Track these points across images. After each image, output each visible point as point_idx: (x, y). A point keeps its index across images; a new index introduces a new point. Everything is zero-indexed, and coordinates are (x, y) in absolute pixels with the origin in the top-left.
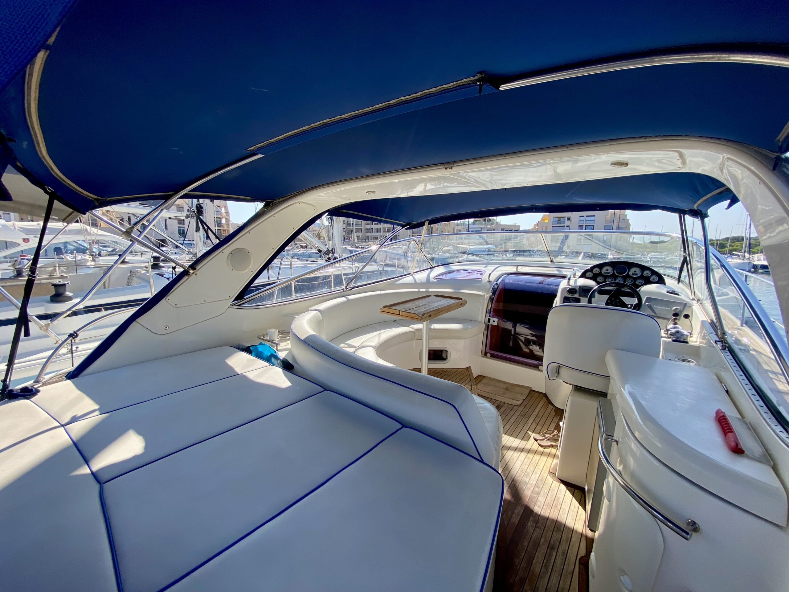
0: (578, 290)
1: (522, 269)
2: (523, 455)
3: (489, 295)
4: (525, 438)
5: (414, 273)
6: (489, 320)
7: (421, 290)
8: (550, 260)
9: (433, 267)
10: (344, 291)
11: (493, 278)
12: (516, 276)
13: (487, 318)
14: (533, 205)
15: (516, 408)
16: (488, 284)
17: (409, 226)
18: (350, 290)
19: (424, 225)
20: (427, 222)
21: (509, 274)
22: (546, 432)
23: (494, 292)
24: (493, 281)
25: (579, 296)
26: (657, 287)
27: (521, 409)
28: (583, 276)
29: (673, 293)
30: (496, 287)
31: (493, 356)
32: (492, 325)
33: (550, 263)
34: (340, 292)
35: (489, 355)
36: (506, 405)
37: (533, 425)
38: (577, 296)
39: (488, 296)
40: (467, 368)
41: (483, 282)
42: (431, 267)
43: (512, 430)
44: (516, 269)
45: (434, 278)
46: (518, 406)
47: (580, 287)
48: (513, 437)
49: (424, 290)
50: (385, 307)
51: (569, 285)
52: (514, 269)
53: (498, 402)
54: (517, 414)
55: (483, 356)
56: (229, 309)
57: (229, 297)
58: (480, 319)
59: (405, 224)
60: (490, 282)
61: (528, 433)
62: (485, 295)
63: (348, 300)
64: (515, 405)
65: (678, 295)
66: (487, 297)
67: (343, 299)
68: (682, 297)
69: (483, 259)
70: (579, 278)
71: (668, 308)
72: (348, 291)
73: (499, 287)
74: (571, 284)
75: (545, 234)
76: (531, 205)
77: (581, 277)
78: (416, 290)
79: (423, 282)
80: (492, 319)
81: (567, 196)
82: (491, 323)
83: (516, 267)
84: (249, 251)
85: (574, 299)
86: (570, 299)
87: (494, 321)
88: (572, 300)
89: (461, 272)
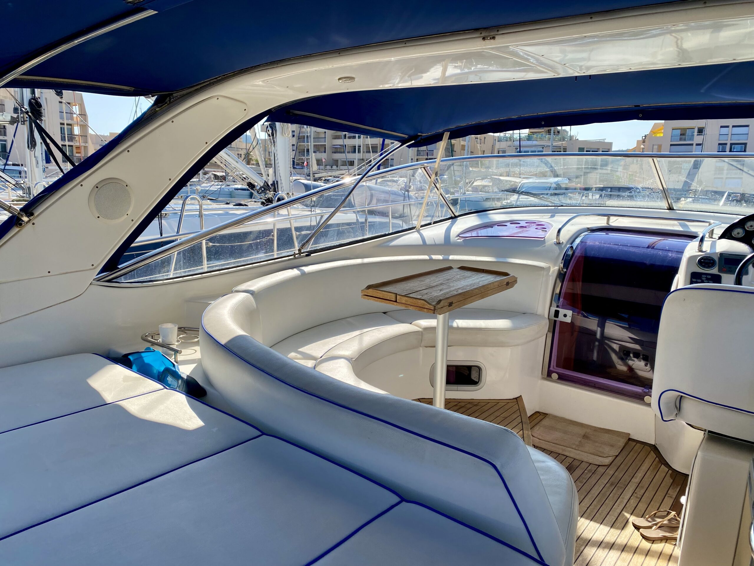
0: (716, 259)
1: (616, 222)
2: (614, 554)
3: (557, 268)
4: (618, 524)
5: (422, 226)
6: (557, 313)
7: (434, 257)
8: (667, 205)
9: (456, 217)
10: (295, 258)
11: (565, 236)
12: (607, 234)
13: (554, 309)
14: (639, 106)
15: (601, 470)
16: (556, 248)
17: (413, 142)
18: (307, 256)
19: (441, 140)
20: (447, 135)
21: (593, 230)
22: (655, 514)
23: (567, 260)
24: (565, 242)
25: (719, 271)
27: (611, 472)
28: (727, 234)
30: (570, 253)
31: (562, 378)
32: (562, 323)
33: (667, 211)
34: (289, 260)
35: (555, 376)
36: (584, 465)
37: (632, 501)
38: (715, 271)
39: (555, 269)
40: (516, 398)
41: (546, 244)
42: (453, 215)
43: (594, 509)
44: (605, 221)
45: (458, 236)
46: (606, 468)
47: (721, 254)
48: (595, 521)
49: (440, 257)
50: (369, 287)
51: (701, 251)
52: (602, 222)
53: (571, 460)
54: (604, 481)
55: (544, 378)
56: (91, 286)
57: (93, 265)
58: (540, 311)
59: (406, 136)
60: (558, 243)
61: (624, 515)
62: (549, 268)
63: (304, 274)
64: (599, 466)
66: (554, 271)
67: (294, 272)
69: (546, 203)
70: (720, 238)
72: (303, 257)
73: (576, 254)
74: (704, 250)
75: (658, 159)
76: (635, 106)
77: (722, 236)
78: (426, 257)
79: (437, 242)
80: (562, 311)
81: (702, 91)
82: (561, 318)
83: (606, 218)
84: (128, 184)
85: (709, 277)
86: (703, 276)
87: (565, 316)
88: (706, 278)
89: (506, 226)
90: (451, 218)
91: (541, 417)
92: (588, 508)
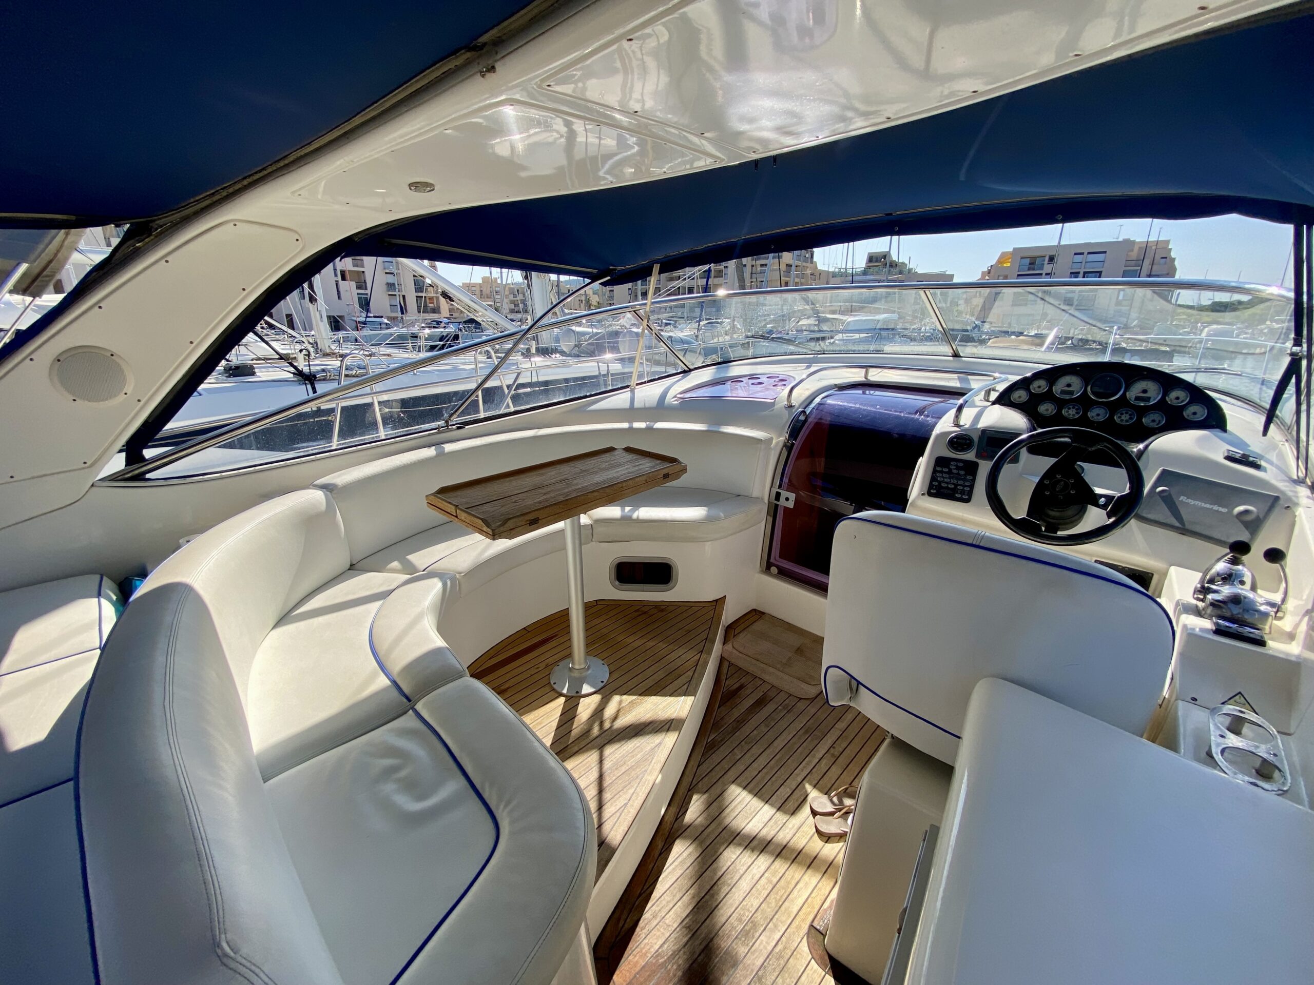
0: (976, 439)
1: (876, 376)
2: (763, 861)
3: (782, 439)
4: (791, 805)
5: (637, 384)
6: (778, 495)
7: (637, 425)
8: (952, 351)
9: (690, 370)
10: (439, 433)
11: (800, 394)
12: (864, 393)
13: (775, 489)
14: (891, 214)
15: (801, 705)
16: (786, 412)
17: (609, 278)
18: (458, 428)
19: (650, 275)
20: (656, 268)
21: (842, 388)
22: (846, 789)
23: (795, 429)
24: (797, 405)
25: (977, 456)
26: (1199, 440)
27: (812, 710)
28: (1004, 399)
29: (1244, 460)
30: (802, 418)
31: (785, 574)
32: (786, 508)
33: (951, 358)
34: (429, 435)
35: (774, 570)
36: (782, 696)
37: (824, 762)
38: (970, 456)
39: (779, 439)
40: (717, 601)
41: (776, 407)
42: (686, 369)
43: (767, 773)
44: (863, 375)
45: (675, 397)
46: (808, 702)
47: (984, 431)
48: (759, 798)
49: (642, 425)
50: (443, 491)
51: (957, 425)
52: (857, 375)
53: (766, 687)
54: (798, 725)
55: (762, 572)
56: (94, 489)
57: (85, 463)
58: (756, 494)
59: (595, 271)
60: (791, 406)
61: (804, 787)
62: (771, 439)
63: (441, 454)
64: (801, 699)
65: (1257, 467)
66: (777, 443)
67: (430, 452)
68: (1269, 475)
69: (805, 351)
70: (994, 403)
71: (1223, 507)
72: (452, 430)
73: (810, 420)
74: (962, 423)
75: (932, 291)
76: (887, 215)
77: (998, 401)
78: (625, 425)
79: (647, 405)
80: (784, 494)
82: (782, 502)
83: (864, 370)
84: (114, 350)
85: (961, 464)
86: (952, 463)
87: (787, 499)
88: (956, 466)
89: (742, 381)
90: (684, 372)
91: (756, 617)
92: (759, 772)
